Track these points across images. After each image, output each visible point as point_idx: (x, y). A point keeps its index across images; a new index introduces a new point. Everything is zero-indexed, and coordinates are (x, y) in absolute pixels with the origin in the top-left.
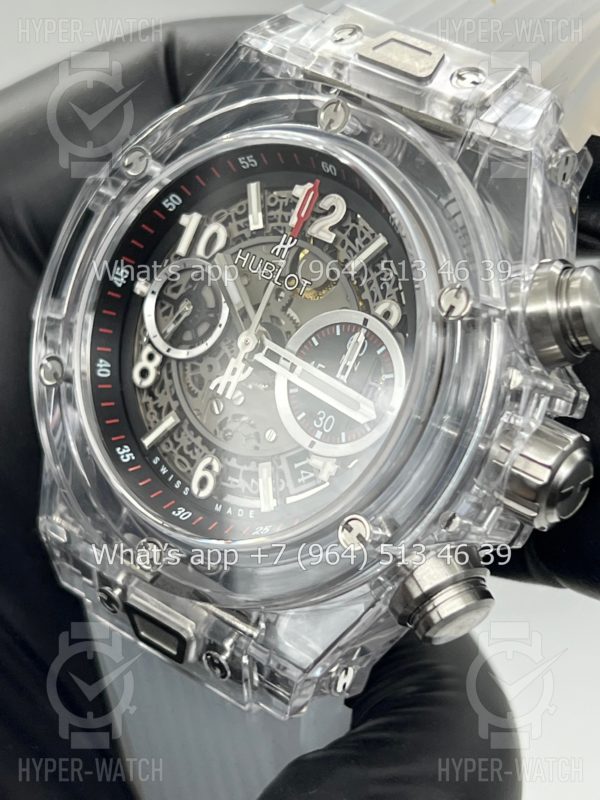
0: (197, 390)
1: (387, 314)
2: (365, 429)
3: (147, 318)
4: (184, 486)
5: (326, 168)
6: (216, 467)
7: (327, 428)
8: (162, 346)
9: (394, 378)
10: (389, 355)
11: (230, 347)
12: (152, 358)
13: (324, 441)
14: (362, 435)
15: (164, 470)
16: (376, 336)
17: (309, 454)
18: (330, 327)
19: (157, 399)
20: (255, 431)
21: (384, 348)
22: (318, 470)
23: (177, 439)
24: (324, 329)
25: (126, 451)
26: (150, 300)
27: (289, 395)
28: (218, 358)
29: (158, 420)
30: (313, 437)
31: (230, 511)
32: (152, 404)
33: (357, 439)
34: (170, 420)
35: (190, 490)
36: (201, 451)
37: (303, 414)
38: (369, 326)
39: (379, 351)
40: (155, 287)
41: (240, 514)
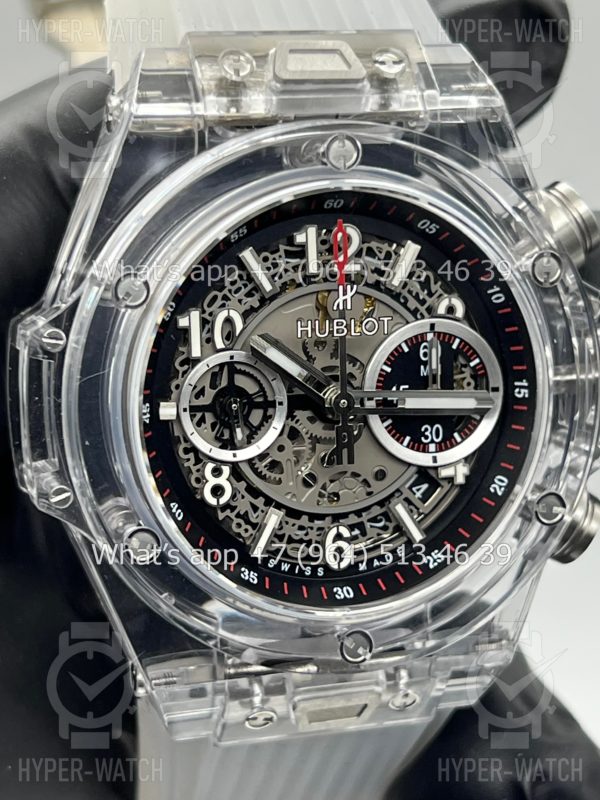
0: (278, 476)
1: (451, 310)
2: (475, 420)
3: (191, 438)
4: (314, 569)
5: (329, 204)
6: (345, 533)
7: (437, 437)
8: (226, 455)
9: (481, 362)
10: (466, 344)
11: (293, 417)
12: (217, 472)
13: (441, 450)
14: (476, 427)
15: (285, 567)
16: (445, 334)
17: (436, 468)
18: (396, 349)
19: (236, 507)
20: (361, 479)
21: (457, 341)
22: (451, 479)
23: (280, 533)
24: (392, 354)
25: (247, 573)
26: (186, 417)
27: (386, 428)
28: (285, 436)
29: (249, 527)
30: (428, 452)
31: (376, 563)
32: (232, 515)
33: (472, 432)
34: (274, 519)
35: (326, 567)
36: (312, 528)
37: (408, 438)
38: (436, 329)
39: (454, 346)
40: (185, 404)
41: (389, 559)
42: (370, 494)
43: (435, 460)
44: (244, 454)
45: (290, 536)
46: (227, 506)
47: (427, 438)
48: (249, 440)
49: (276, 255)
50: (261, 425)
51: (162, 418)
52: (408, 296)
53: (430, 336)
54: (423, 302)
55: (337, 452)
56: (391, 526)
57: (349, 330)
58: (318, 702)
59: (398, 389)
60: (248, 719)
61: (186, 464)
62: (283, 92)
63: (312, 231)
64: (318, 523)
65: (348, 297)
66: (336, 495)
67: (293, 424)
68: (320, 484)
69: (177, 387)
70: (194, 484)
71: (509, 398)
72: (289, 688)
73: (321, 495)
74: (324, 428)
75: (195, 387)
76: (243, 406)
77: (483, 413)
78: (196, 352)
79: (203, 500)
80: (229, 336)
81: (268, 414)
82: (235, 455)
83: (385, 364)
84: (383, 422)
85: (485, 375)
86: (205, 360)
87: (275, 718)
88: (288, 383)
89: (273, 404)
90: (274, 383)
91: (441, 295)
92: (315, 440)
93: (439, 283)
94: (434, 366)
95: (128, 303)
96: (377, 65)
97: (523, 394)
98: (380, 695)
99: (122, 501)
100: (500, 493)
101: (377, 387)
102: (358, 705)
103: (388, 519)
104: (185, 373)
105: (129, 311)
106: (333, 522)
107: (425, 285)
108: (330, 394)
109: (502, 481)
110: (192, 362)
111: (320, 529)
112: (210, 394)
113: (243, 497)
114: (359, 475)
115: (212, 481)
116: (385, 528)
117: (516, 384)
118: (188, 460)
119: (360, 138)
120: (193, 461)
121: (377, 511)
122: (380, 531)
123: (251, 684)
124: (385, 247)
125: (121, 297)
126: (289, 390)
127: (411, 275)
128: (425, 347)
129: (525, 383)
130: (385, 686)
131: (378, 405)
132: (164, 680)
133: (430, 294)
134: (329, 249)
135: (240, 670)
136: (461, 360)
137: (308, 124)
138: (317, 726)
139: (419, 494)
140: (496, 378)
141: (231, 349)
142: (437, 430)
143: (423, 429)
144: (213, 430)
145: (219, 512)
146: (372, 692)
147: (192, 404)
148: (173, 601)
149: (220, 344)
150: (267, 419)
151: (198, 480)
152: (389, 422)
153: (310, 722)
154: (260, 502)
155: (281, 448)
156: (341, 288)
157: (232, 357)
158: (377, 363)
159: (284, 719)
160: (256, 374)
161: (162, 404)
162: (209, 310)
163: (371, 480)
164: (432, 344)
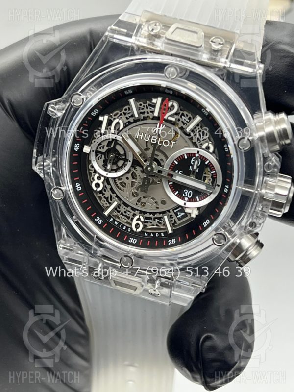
0: (123, 188)
1: (208, 148)
2: (207, 195)
3: (93, 163)
4: (127, 228)
5: (167, 91)
6: (142, 219)
7: (190, 196)
8: (104, 173)
9: (216, 173)
10: (211, 164)
11: (134, 168)
12: (99, 178)
13: (190, 201)
14: (206, 197)
15: (116, 223)
16: (204, 157)
17: (186, 207)
18: (182, 156)
19: (104, 194)
20: (155, 201)
21: (208, 161)
22: (190, 214)
23: (118, 209)
24: (179, 157)
25: (98, 219)
26: (93, 155)
27: (169, 185)
28: (130, 174)
29: (107, 203)
30: (184, 200)
31: (152, 235)
32: (103, 197)
33: (204, 199)
35: (131, 228)
36: (131, 213)
37: (177, 192)
38: (200, 153)
39: (206, 163)
40: (94, 149)
41: (157, 235)
42: (158, 208)
43: (185, 204)
44: (111, 175)
45: (122, 212)
46: (101, 192)
47: (185, 194)
48: (116, 171)
49: (145, 105)
50: (121, 167)
51: (84, 151)
53: (197, 155)
54: (199, 142)
57: (157, 142)
58: (118, 278)
59: (178, 172)
62: (167, 43)
63: (160, 100)
64: (134, 212)
65: (161, 129)
66: (144, 203)
67: (134, 171)
68: (139, 197)
69: (94, 142)
70: (91, 180)
71: (222, 191)
73: (139, 201)
75: (100, 144)
76: (115, 157)
79: (91, 187)
80: (118, 130)
81: (125, 163)
82: (107, 174)
83: (176, 160)
84: (168, 182)
85: (216, 178)
86: (106, 133)
88: (134, 155)
89: (127, 160)
90: (129, 153)
91: (207, 141)
94: (195, 167)
97: (226, 191)
100: (205, 226)
101: (170, 168)
102: (133, 286)
104: (98, 138)
106: (140, 213)
107: (202, 135)
109: (208, 222)
110: (101, 134)
111: (134, 214)
112: (106, 148)
113: (108, 191)
114: (155, 199)
115: (96, 181)
116: (161, 223)
117: (226, 186)
118: (91, 170)
120: (93, 171)
121: (157, 215)
122: (158, 224)
124: (190, 115)
126: (134, 158)
128: (194, 159)
131: (168, 175)
132: (69, 248)
133: (203, 139)
134: (164, 108)
136: (209, 170)
139: (179, 216)
140: (220, 181)
141: (117, 134)
142: (190, 193)
143: (184, 191)
144: (103, 162)
145: (97, 193)
147: (99, 150)
149: (112, 131)
150: (124, 165)
151: (93, 179)
152: (171, 183)
155: (127, 178)
156: (158, 125)
157: (116, 138)
158: (172, 158)
160: (124, 148)
161: (85, 146)
162: (114, 117)
163: (159, 203)
164: (197, 159)
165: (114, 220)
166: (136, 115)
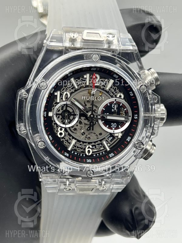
0: (76, 132)
1: (120, 96)
2: (124, 123)
3: (56, 121)
4: (83, 155)
5: (92, 69)
6: (91, 147)
7: (115, 126)
8: (64, 126)
9: (127, 109)
10: (124, 105)
11: (80, 118)
13: (116, 129)
14: (124, 125)
15: (76, 153)
16: (119, 102)
17: (114, 134)
18: (106, 104)
19: (65, 138)
20: (96, 134)
21: (122, 104)
22: (117, 137)
23: (75, 145)
24: (105, 105)
25: (66, 154)
26: (55, 116)
27: (103, 123)
28: (78, 122)
29: (68, 143)
30: (112, 130)
31: (98, 155)
32: (64, 140)
33: (123, 126)
34: (74, 142)
35: (86, 155)
36: (83, 145)
37: (108, 126)
38: (117, 101)
39: (121, 105)
40: (55, 113)
41: (101, 154)
42: (98, 138)
43: (114, 131)
44: (68, 126)
45: (78, 146)
46: (63, 138)
47: (112, 126)
48: (70, 123)
50: (73, 119)
51: (49, 116)
52: (110, 92)
53: (115, 102)
54: (114, 94)
55: (90, 127)
56: (102, 146)
57: (94, 99)
58: (82, 186)
59: (106, 114)
60: (65, 189)
61: (54, 127)
63: (88, 75)
64: (85, 144)
65: (95, 91)
66: (90, 138)
67: (80, 120)
68: (86, 134)
69: (54, 109)
70: (56, 132)
71: (133, 118)
72: (75, 182)
73: (86, 137)
74: (88, 122)
75: (57, 109)
76: (68, 115)
77: (126, 121)
78: (58, 101)
79: (57, 136)
80: (67, 98)
81: (75, 117)
82: (66, 126)
83: (103, 108)
84: (102, 121)
85: (128, 112)
86: (60, 103)
87: (71, 189)
88: (80, 111)
89: (76, 115)
90: (76, 110)
91: (118, 93)
92: (85, 124)
93: (118, 90)
94: (115, 109)
95: (42, 88)
96: (108, 37)
97: (136, 118)
98: (96, 186)
99: (39, 134)
100: (129, 141)
101: (101, 113)
102: (91, 188)
103: (102, 145)
104: (56, 106)
105: (43, 90)
106: (88, 144)
107: (115, 90)
108: (89, 114)
109: (129, 138)
110: (57, 103)
111: (85, 145)
112: (61, 111)
113: (67, 136)
115: (60, 131)
116: (101, 147)
117: (135, 115)
118: (55, 126)
119: (100, 54)
120: (56, 126)
121: (99, 142)
122: (100, 148)
123: (66, 181)
125: (41, 87)
126: (80, 112)
127: (111, 87)
128: (113, 105)
129: (137, 115)
130: (98, 184)
131: (101, 117)
133: (116, 92)
135: (64, 177)
136: (122, 109)
137: (90, 50)
138: (81, 192)
139: (110, 140)
140: (130, 114)
141: (67, 101)
142: (115, 125)
143: (112, 124)
144: (61, 119)
145: (61, 139)
146: (95, 185)
147: (57, 113)
148: (49, 159)
149: (64, 100)
150: (74, 118)
151: (57, 131)
152: (104, 122)
153: (80, 191)
154: (71, 138)
155: (77, 126)
156: (93, 89)
157: (67, 103)
158: (101, 107)
159: (74, 190)
160: (72, 108)
161: (49, 112)
162: (62, 92)
163: (98, 135)
164: (115, 104)
165: (74, 152)
166: (77, 87)
